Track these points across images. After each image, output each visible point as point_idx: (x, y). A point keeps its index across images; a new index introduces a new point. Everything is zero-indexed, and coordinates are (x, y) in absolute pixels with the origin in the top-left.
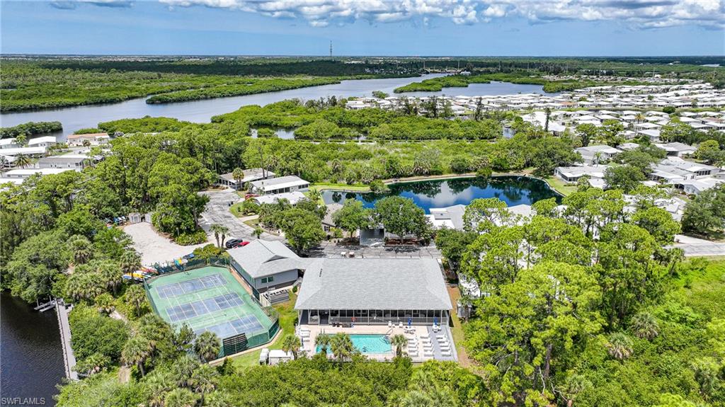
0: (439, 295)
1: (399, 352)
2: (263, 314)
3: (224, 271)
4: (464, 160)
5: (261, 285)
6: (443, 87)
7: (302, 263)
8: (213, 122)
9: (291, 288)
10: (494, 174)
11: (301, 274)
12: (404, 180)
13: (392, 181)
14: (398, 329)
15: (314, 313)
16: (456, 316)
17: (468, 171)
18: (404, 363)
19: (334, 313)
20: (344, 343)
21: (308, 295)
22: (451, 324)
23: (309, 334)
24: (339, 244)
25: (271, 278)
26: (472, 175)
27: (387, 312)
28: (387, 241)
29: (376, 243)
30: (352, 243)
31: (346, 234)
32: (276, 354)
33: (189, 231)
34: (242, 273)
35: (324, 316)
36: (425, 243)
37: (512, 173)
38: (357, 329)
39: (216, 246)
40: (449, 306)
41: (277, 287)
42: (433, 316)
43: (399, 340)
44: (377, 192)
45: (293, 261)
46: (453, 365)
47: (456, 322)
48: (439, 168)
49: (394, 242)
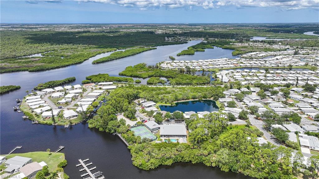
0: (185, 132)
1: (177, 141)
2: (154, 135)
3: (144, 127)
4: (195, 96)
5: (152, 130)
6: (195, 51)
7: (159, 126)
8: (119, 75)
9: (157, 131)
10: (203, 99)
11: (159, 128)
12: (179, 101)
13: (176, 102)
14: (178, 138)
15: (163, 135)
16: (188, 136)
17: (196, 98)
18: (178, 143)
19: (167, 135)
20: (169, 140)
21: (162, 132)
22: (186, 137)
23: (163, 138)
24: (165, 121)
25: (154, 129)
26: (197, 99)
27: (175, 135)
28: (175, 120)
29: (173, 121)
30: (168, 121)
31: (166, 119)
32: (158, 142)
33: (134, 118)
34: (148, 128)
35: (165, 136)
36: (183, 121)
37: (208, 99)
38: (170, 138)
39: (140, 121)
40: (186, 135)
41: (155, 130)
42: (183, 136)
43: (177, 140)
44: (172, 106)
45: (158, 126)
46: (186, 143)
47: (187, 137)
48: (189, 98)
49: (177, 121)
